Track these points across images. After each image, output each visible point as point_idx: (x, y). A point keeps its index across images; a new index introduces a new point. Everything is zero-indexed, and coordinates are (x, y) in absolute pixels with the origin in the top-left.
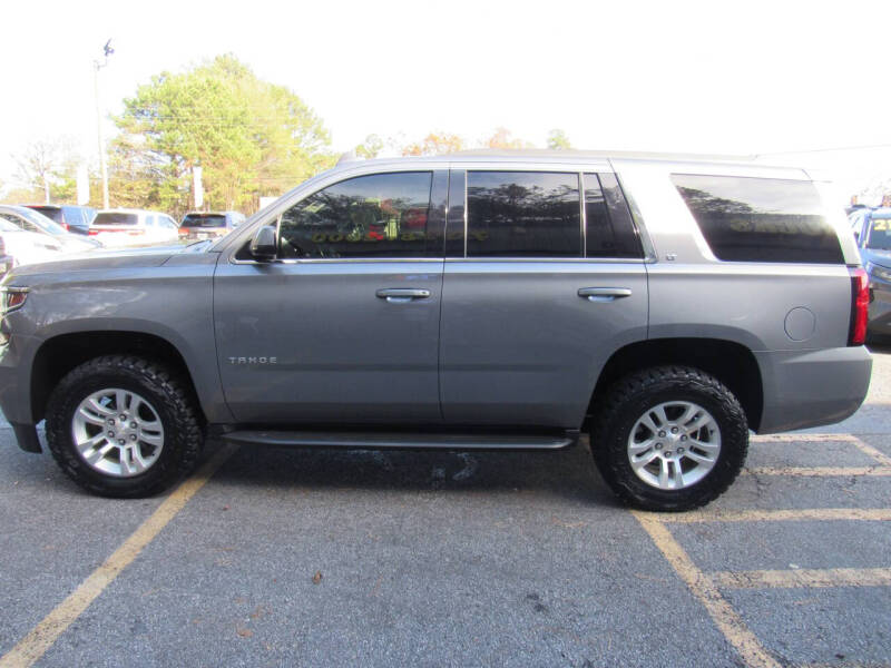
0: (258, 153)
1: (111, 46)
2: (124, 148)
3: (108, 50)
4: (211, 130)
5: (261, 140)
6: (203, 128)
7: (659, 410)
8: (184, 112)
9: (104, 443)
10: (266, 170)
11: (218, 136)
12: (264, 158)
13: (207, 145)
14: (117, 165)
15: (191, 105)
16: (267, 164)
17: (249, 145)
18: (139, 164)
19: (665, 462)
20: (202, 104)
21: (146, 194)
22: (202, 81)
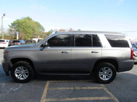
0: (32, 32)
1: (5, 14)
2: (11, 30)
3: (4, 15)
4: (25, 28)
5: (33, 30)
6: (23, 28)
7: (105, 68)
8: (21, 25)
9: (20, 76)
10: (34, 34)
11: (26, 29)
12: (33, 32)
13: (24, 30)
14: (9, 33)
15: (22, 24)
16: (34, 33)
17: (31, 30)
18: (13, 33)
19: (104, 76)
20: (24, 24)
21: (14, 38)
22: (24, 21)
